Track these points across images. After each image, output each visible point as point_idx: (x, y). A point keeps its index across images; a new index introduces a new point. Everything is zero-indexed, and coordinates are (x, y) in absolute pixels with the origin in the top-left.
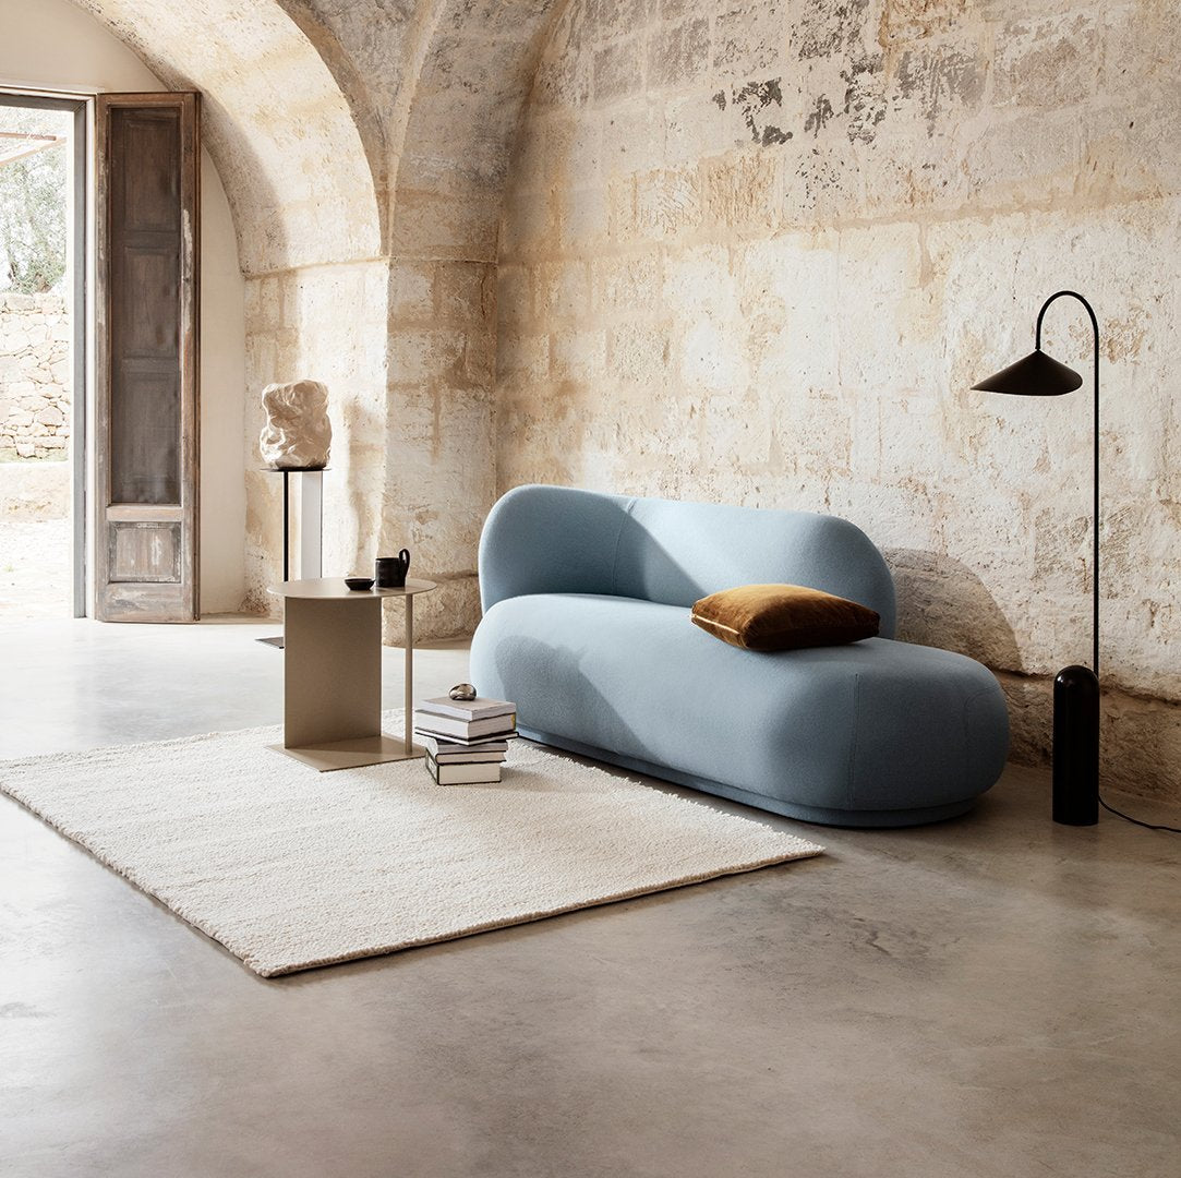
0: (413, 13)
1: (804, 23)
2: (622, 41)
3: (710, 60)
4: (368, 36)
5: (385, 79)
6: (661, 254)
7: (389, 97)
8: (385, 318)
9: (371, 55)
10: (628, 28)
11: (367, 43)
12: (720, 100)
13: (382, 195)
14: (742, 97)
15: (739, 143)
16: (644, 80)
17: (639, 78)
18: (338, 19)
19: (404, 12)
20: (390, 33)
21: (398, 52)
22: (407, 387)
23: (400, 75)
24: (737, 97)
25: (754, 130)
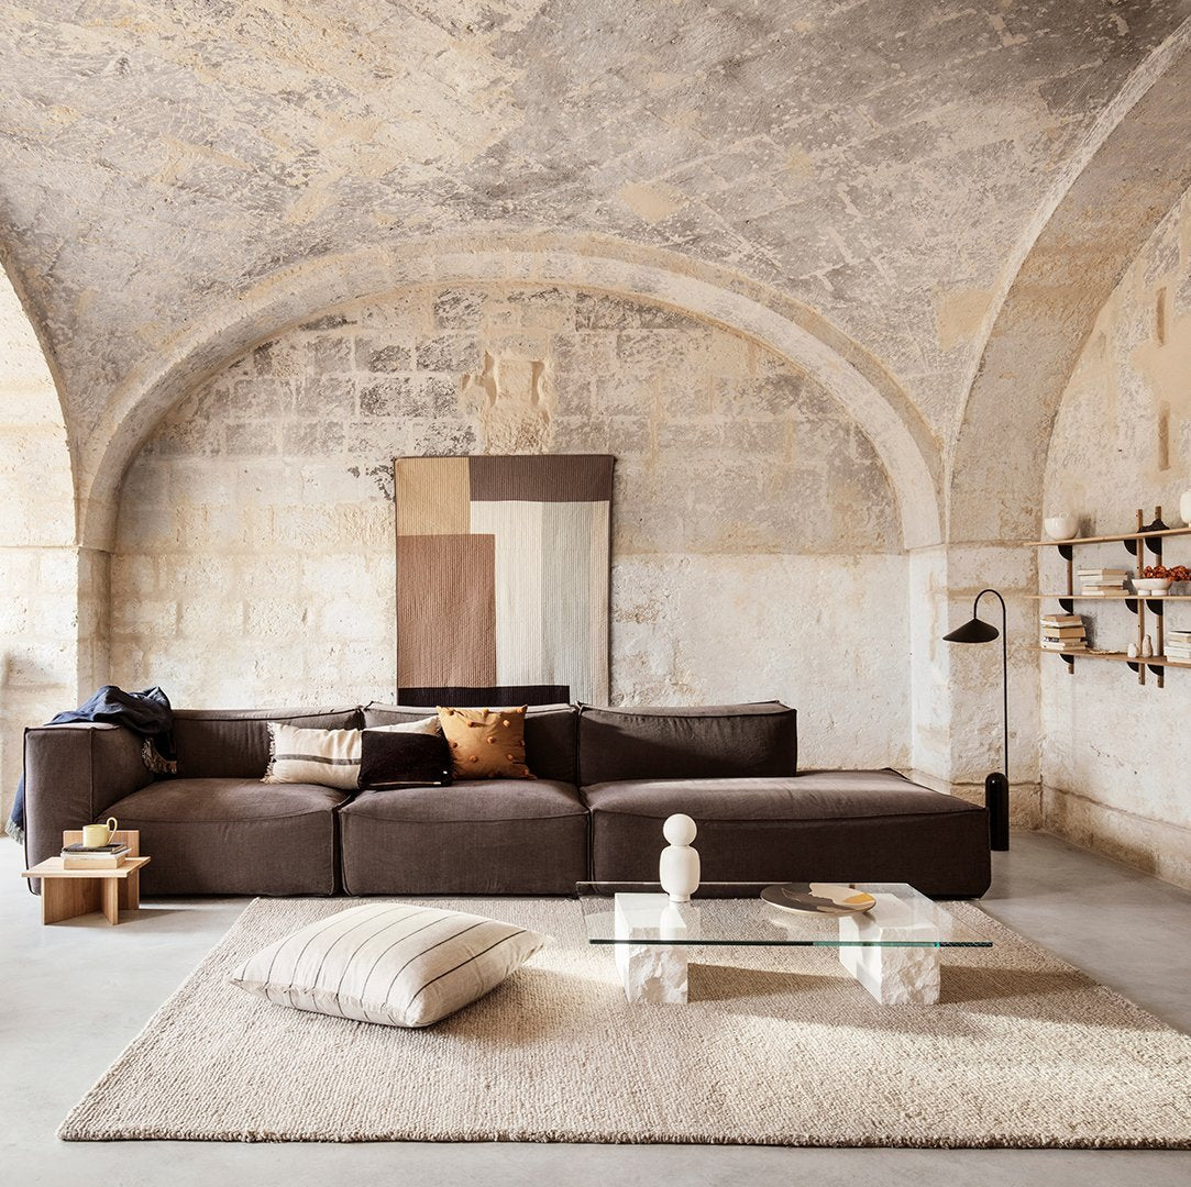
0: (123, 378)
1: (425, 439)
2: (255, 422)
3: (345, 448)
4: (87, 388)
5: (88, 419)
6: (300, 556)
7: (87, 431)
8: (76, 590)
9: (83, 401)
10: (263, 414)
11: (84, 392)
12: (355, 472)
13: (78, 500)
14: (374, 472)
15: (373, 499)
16: (280, 449)
17: (274, 448)
18: (70, 371)
19: (118, 375)
20: (104, 388)
21: (103, 402)
22: (85, 640)
23: (99, 418)
24: (369, 472)
25: (386, 492)
